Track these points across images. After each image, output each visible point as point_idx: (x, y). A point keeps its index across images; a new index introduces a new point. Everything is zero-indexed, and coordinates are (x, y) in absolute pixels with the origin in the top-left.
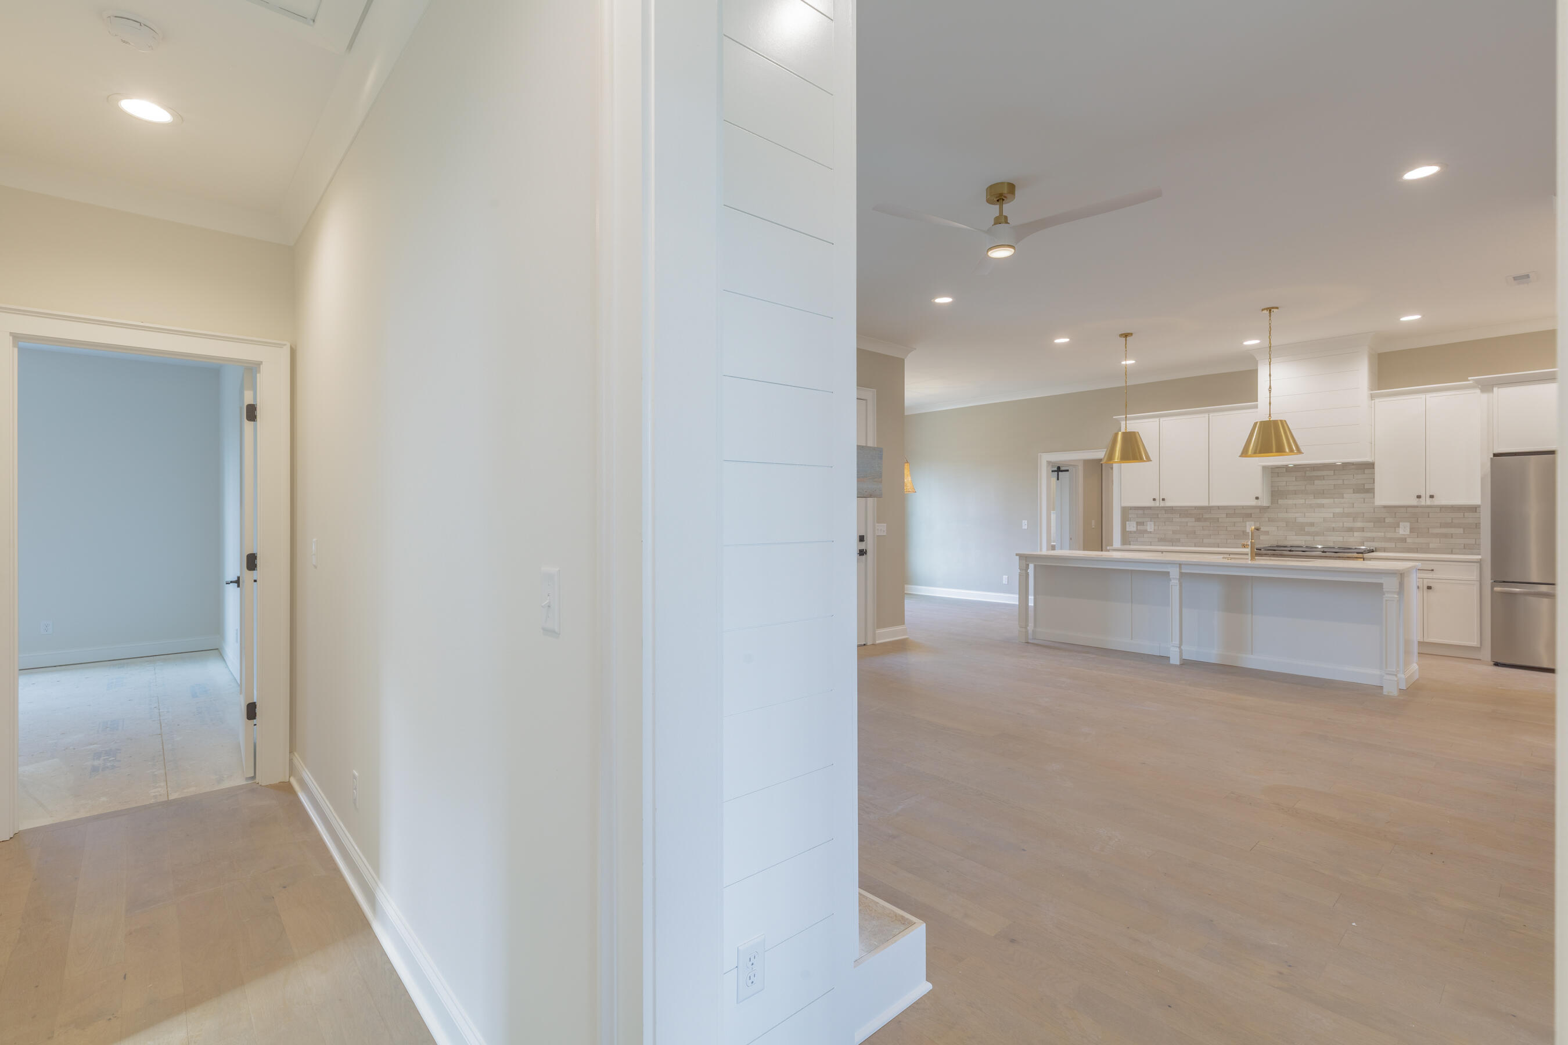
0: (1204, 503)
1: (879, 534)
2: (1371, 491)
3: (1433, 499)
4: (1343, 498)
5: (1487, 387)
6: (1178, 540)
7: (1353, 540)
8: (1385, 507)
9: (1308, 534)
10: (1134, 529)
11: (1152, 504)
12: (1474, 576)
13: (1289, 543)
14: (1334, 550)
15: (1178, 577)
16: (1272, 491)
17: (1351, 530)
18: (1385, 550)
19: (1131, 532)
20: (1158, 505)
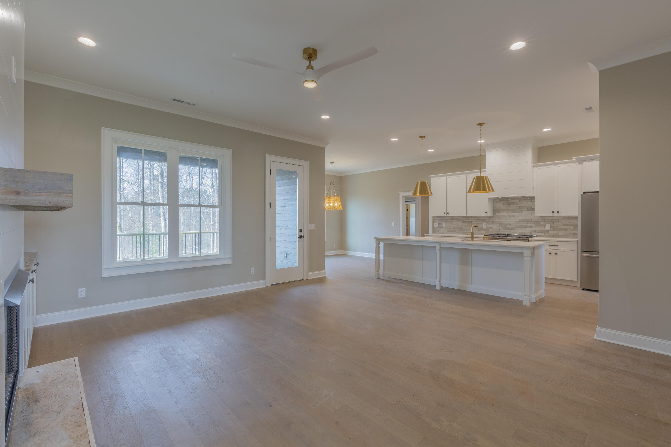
0: (464, 215)
1: (310, 229)
2: (533, 209)
3: (559, 213)
4: (523, 212)
5: (581, 162)
6: (455, 231)
7: (527, 232)
8: (540, 217)
9: (509, 229)
10: (437, 226)
11: (443, 215)
12: (575, 248)
13: (500, 233)
14: (505, 236)
15: (439, 249)
16: (494, 210)
17: (526, 227)
18: (540, 236)
19: (436, 228)
20: (446, 215)
